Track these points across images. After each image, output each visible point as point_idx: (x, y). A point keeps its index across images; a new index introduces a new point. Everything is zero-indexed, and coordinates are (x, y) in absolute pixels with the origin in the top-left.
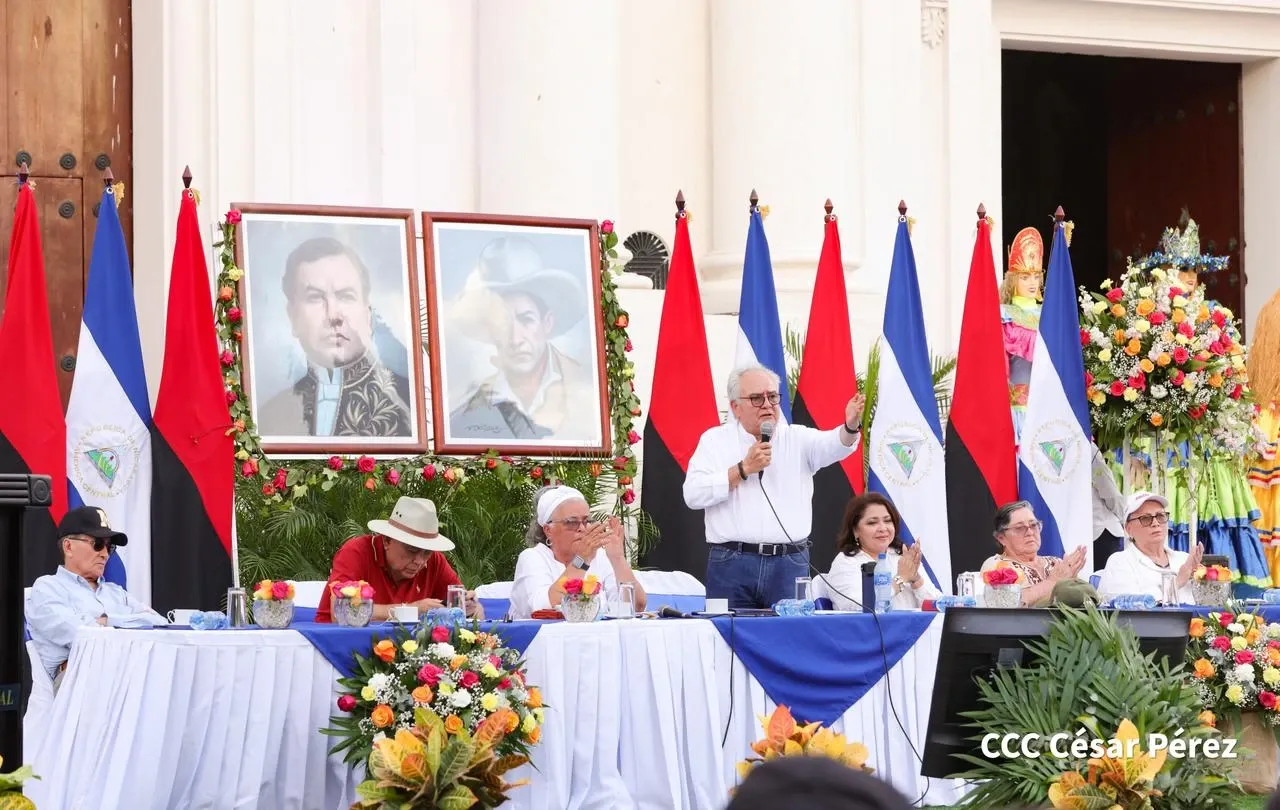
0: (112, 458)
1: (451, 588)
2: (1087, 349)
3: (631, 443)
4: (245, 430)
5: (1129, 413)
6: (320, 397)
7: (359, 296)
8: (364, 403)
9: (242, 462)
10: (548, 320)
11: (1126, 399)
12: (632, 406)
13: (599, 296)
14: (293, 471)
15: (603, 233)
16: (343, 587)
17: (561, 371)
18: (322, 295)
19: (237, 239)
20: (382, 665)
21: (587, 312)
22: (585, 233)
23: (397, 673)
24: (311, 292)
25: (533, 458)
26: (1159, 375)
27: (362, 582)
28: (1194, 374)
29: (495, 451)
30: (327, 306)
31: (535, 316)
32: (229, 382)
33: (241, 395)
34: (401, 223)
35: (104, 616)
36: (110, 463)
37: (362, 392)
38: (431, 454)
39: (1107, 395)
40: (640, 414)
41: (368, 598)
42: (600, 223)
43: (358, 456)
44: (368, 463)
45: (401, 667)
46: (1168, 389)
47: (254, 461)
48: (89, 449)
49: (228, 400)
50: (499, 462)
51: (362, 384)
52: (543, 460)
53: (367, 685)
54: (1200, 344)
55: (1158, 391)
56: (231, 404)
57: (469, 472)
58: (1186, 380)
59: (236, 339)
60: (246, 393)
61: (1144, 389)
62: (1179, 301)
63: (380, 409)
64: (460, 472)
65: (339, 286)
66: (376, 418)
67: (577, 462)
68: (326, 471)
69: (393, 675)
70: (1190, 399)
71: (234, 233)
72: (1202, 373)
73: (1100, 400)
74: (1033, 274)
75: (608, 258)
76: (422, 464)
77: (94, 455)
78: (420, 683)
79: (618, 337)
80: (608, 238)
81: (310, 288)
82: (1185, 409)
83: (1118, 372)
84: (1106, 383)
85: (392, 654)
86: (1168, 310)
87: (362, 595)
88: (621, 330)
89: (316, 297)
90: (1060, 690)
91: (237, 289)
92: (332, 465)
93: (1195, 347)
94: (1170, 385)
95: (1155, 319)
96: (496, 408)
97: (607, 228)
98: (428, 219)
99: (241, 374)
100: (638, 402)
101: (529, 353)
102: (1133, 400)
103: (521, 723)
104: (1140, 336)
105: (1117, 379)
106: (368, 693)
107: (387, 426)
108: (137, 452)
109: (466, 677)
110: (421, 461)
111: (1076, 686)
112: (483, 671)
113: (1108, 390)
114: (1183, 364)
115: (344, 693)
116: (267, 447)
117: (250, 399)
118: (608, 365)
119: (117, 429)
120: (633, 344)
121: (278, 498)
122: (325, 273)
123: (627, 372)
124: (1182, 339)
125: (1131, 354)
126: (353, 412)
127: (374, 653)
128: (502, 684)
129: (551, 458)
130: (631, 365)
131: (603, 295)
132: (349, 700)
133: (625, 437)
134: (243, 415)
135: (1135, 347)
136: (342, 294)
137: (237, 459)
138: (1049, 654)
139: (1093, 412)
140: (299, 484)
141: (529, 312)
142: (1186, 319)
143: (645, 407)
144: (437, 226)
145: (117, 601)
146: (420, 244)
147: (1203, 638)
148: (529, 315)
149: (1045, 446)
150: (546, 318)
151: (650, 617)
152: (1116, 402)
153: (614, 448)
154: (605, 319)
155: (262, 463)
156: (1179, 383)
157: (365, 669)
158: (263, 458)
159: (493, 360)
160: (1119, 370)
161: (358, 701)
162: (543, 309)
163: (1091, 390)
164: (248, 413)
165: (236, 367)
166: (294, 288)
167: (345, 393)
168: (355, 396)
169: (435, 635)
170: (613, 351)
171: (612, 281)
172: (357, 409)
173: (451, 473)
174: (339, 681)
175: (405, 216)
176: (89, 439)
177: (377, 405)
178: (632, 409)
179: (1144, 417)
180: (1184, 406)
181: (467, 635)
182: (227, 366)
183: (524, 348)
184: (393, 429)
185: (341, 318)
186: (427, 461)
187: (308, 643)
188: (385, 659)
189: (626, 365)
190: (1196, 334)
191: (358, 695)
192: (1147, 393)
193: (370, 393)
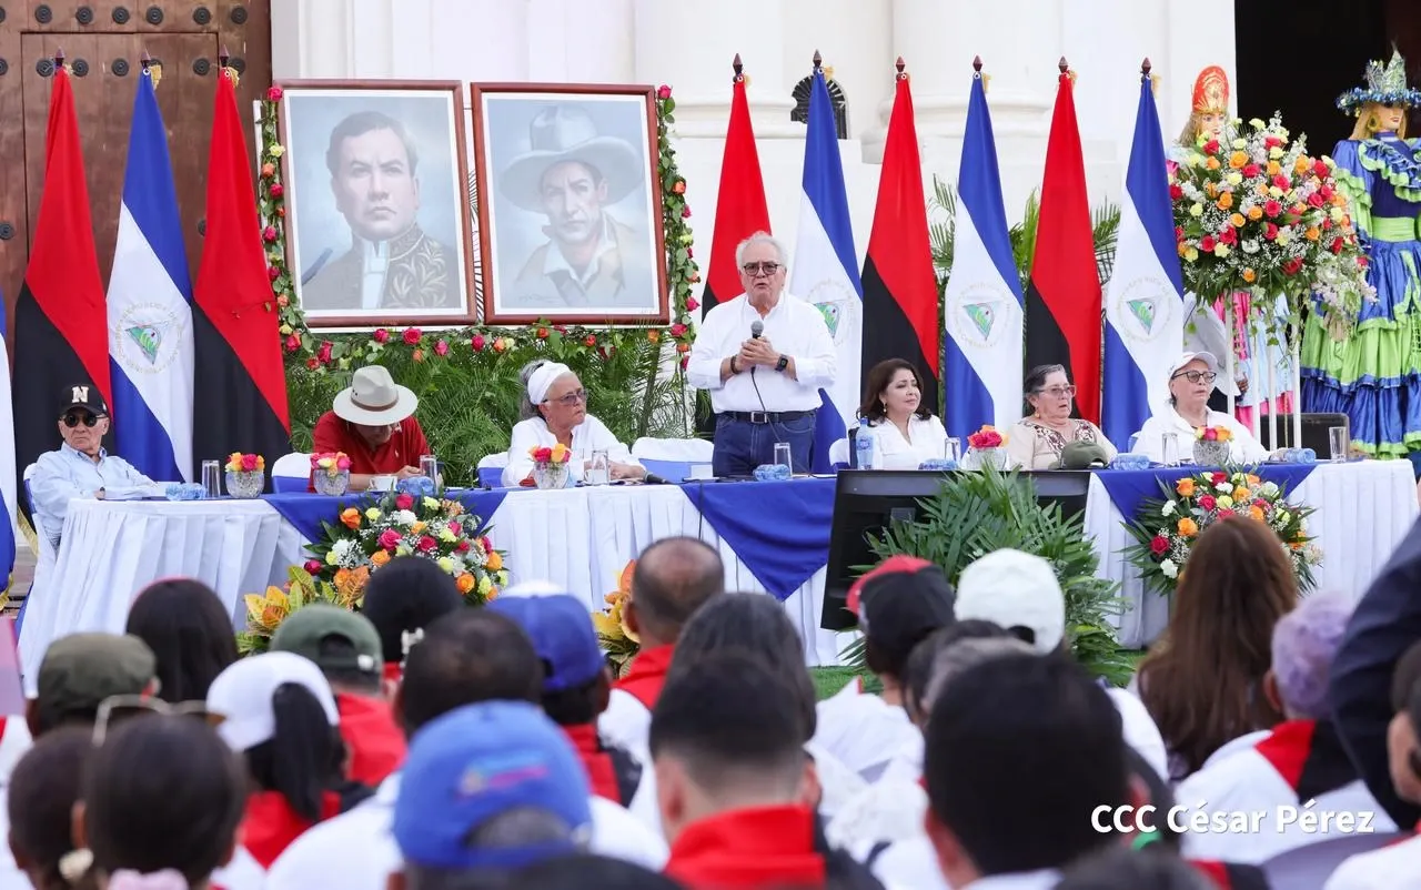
0: (153, 335)
1: (423, 459)
2: (1179, 204)
3: (690, 310)
4: (288, 305)
5: (1221, 269)
6: (366, 270)
7: (406, 169)
8: (411, 275)
9: (286, 336)
10: (603, 187)
11: (1217, 254)
12: (690, 273)
13: (656, 162)
14: (337, 344)
15: (660, 98)
16: (320, 458)
17: (616, 240)
18: (366, 168)
19: (280, 116)
20: (347, 531)
21: (643, 178)
22: (642, 99)
23: (359, 539)
24: (356, 166)
25: (586, 327)
26: (1251, 229)
27: (340, 454)
28: (1288, 228)
29: (546, 321)
30: (372, 180)
31: (590, 184)
32: (270, 257)
33: (283, 269)
34: (449, 95)
35: (102, 489)
36: (152, 339)
37: (409, 264)
38: (481, 325)
39: (1199, 250)
40: (699, 280)
41: (344, 468)
42: (657, 88)
43: (406, 328)
44: (413, 335)
45: (364, 533)
46: (1260, 244)
47: (297, 335)
48: (131, 326)
49: (270, 275)
50: (551, 331)
51: (409, 257)
52: (597, 328)
53: (331, 550)
54: (1297, 196)
55: (1251, 246)
56: (273, 279)
57: (519, 341)
58: (1279, 234)
59: (278, 215)
60: (290, 269)
61: (1235, 244)
62: (1277, 152)
63: (429, 280)
64: (510, 342)
65: (384, 160)
66: (424, 290)
67: (634, 330)
68: (371, 343)
69: (355, 541)
70: (1284, 253)
71: (276, 110)
72: (1297, 227)
73: (1192, 256)
74: (1217, 114)
75: (666, 124)
76: (470, 335)
77: (137, 331)
78: (380, 548)
79: (675, 202)
80: (666, 104)
81: (355, 162)
82: (1278, 264)
83: (1209, 227)
84: (1198, 238)
85: (358, 521)
86: (1263, 161)
87: (338, 466)
88: (679, 197)
89: (362, 170)
90: (947, 545)
91: (280, 164)
92: (377, 337)
93: (1291, 200)
94: (1262, 240)
95: (1249, 171)
96: (548, 278)
97: (664, 93)
98: (477, 91)
99: (285, 249)
100: (696, 268)
101: (583, 222)
102: (1224, 256)
103: (477, 585)
104: (1232, 190)
105: (1209, 234)
106: (332, 558)
107: (436, 297)
108: (181, 329)
109: (424, 542)
110: (470, 332)
111: (963, 542)
112: (441, 536)
113: (1199, 246)
114: (1275, 217)
115: (311, 559)
116: (311, 321)
117: (294, 274)
118: (666, 232)
119: (158, 306)
120: (691, 209)
121: (322, 370)
122: (372, 146)
123: (685, 238)
124: (1276, 192)
125: (1222, 209)
126: (400, 284)
127: (339, 519)
128: (459, 548)
129: (606, 327)
130: (690, 232)
131: (660, 161)
132: (315, 565)
133: (682, 302)
134: (286, 290)
135: (1227, 201)
136: (389, 168)
137: (281, 333)
138: (940, 511)
139: (1185, 268)
140: (344, 356)
141: (582, 180)
142: (1282, 170)
143: (703, 273)
144: (486, 96)
145: (119, 475)
146: (468, 115)
147: (1191, 498)
148: (583, 184)
149: (1134, 305)
150: (600, 186)
151: (635, 483)
152: (1207, 259)
153: (673, 315)
154: (662, 186)
155: (305, 336)
156: (1272, 237)
157: (331, 536)
158: (306, 332)
159: (545, 230)
160: (1210, 225)
161: (324, 566)
162: (597, 176)
163: (1182, 246)
164: (291, 288)
165: (279, 242)
166: (338, 162)
167: (392, 265)
168: (403, 268)
169: (399, 503)
170: (670, 218)
171: (670, 147)
172: (404, 284)
173: (500, 343)
174: (305, 547)
175: (453, 87)
176: (131, 316)
177: (425, 276)
178: (689, 276)
179: (1236, 273)
180: (1276, 261)
181: (431, 503)
182: (271, 242)
183: (576, 217)
184: (442, 301)
185: (386, 191)
186: (476, 332)
187: (274, 511)
188: (350, 526)
189: (684, 231)
190: (1293, 186)
191: (323, 561)
192: (1239, 247)
193: (416, 264)
